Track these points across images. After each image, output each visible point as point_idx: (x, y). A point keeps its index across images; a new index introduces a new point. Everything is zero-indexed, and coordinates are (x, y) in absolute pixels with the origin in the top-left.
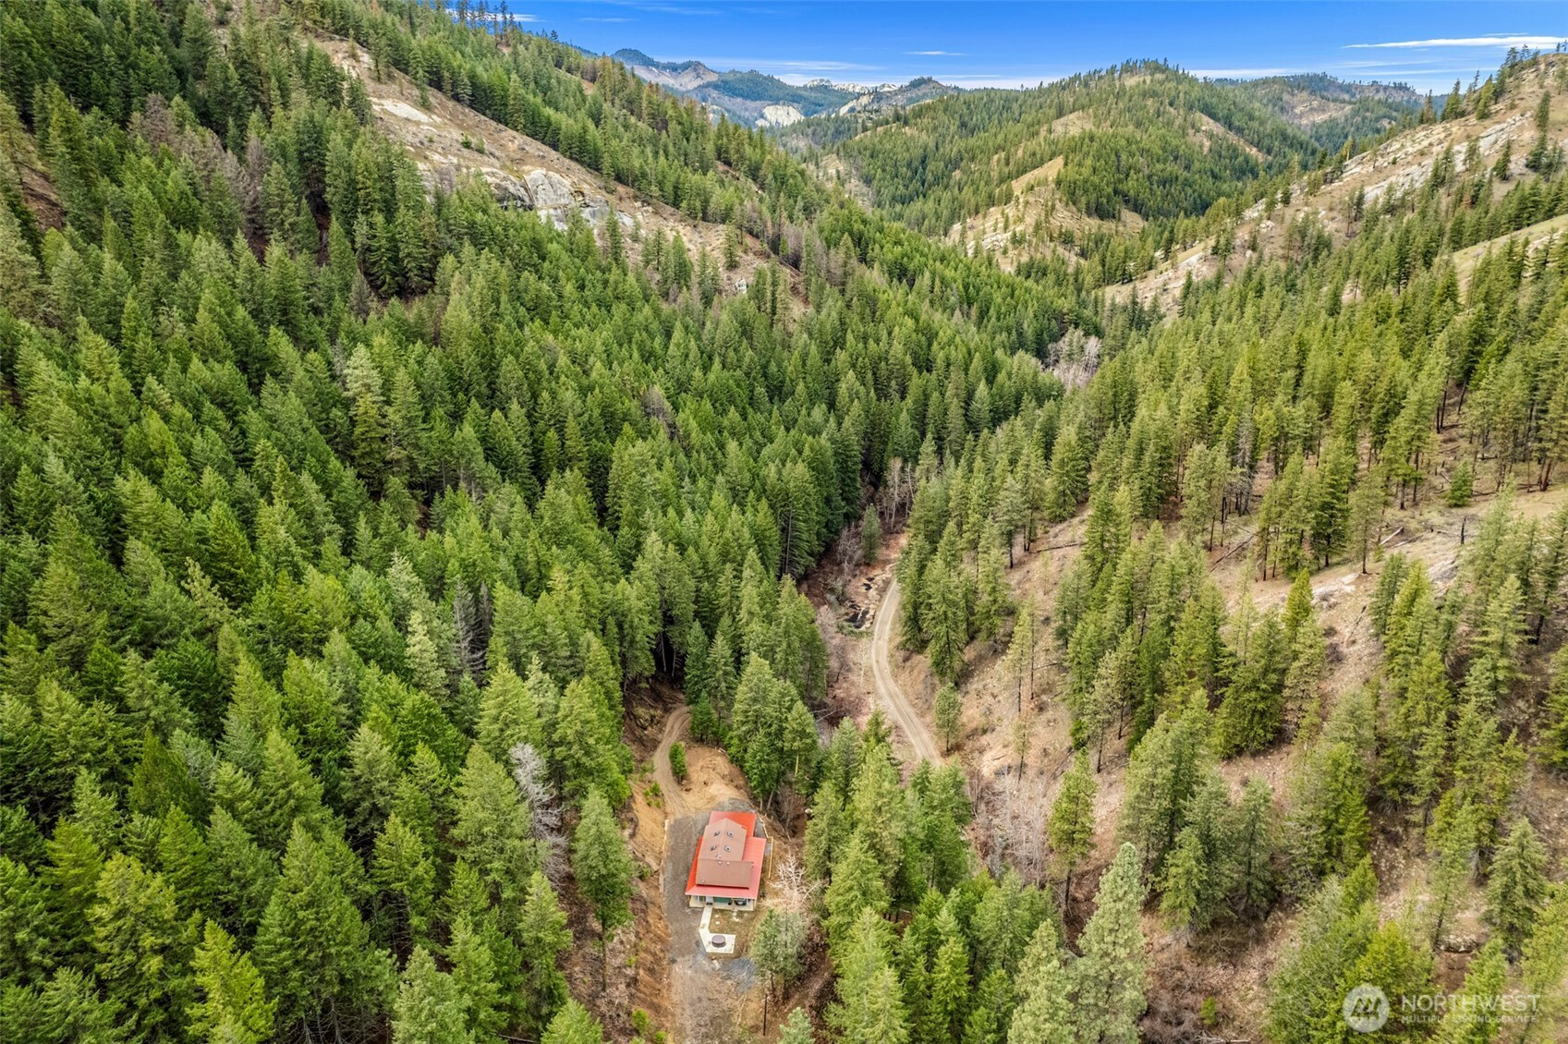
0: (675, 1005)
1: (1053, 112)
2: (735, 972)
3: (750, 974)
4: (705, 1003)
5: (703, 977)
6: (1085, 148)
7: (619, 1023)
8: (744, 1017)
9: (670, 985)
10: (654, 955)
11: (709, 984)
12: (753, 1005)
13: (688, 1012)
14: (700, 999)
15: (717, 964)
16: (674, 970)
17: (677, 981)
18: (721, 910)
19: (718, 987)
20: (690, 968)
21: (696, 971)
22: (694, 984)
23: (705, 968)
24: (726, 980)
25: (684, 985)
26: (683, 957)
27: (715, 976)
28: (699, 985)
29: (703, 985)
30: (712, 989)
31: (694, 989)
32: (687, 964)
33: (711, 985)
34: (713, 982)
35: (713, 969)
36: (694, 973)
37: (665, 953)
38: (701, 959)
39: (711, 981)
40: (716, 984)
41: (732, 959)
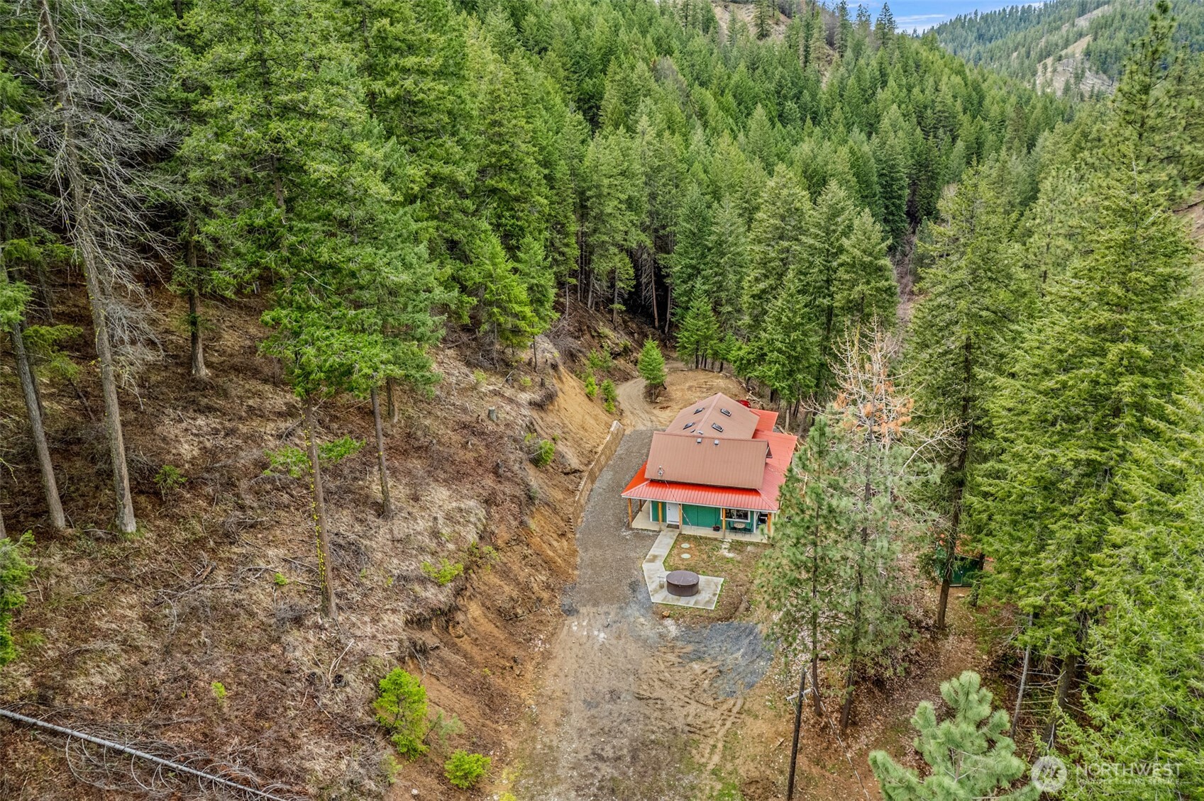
0: (545, 700)
1: (1075, 10)
2: (715, 647)
3: (755, 654)
4: (625, 706)
5: (633, 650)
6: (1116, 24)
7: (332, 702)
8: (730, 752)
9: (547, 656)
10: (526, 588)
11: (646, 664)
12: (759, 727)
13: (577, 719)
14: (614, 695)
15: (672, 628)
16: (566, 628)
17: (568, 652)
18: (695, 537)
19: (666, 674)
20: (606, 630)
21: (619, 637)
22: (609, 661)
23: (642, 633)
24: (692, 660)
25: (581, 661)
26: (594, 605)
27: (663, 649)
28: (620, 665)
29: (630, 666)
30: (651, 676)
31: (606, 670)
32: (602, 620)
33: (651, 667)
34: (655, 663)
35: (661, 635)
36: (614, 642)
37: (553, 590)
38: (637, 614)
39: (651, 660)
40: (662, 667)
41: (712, 620)
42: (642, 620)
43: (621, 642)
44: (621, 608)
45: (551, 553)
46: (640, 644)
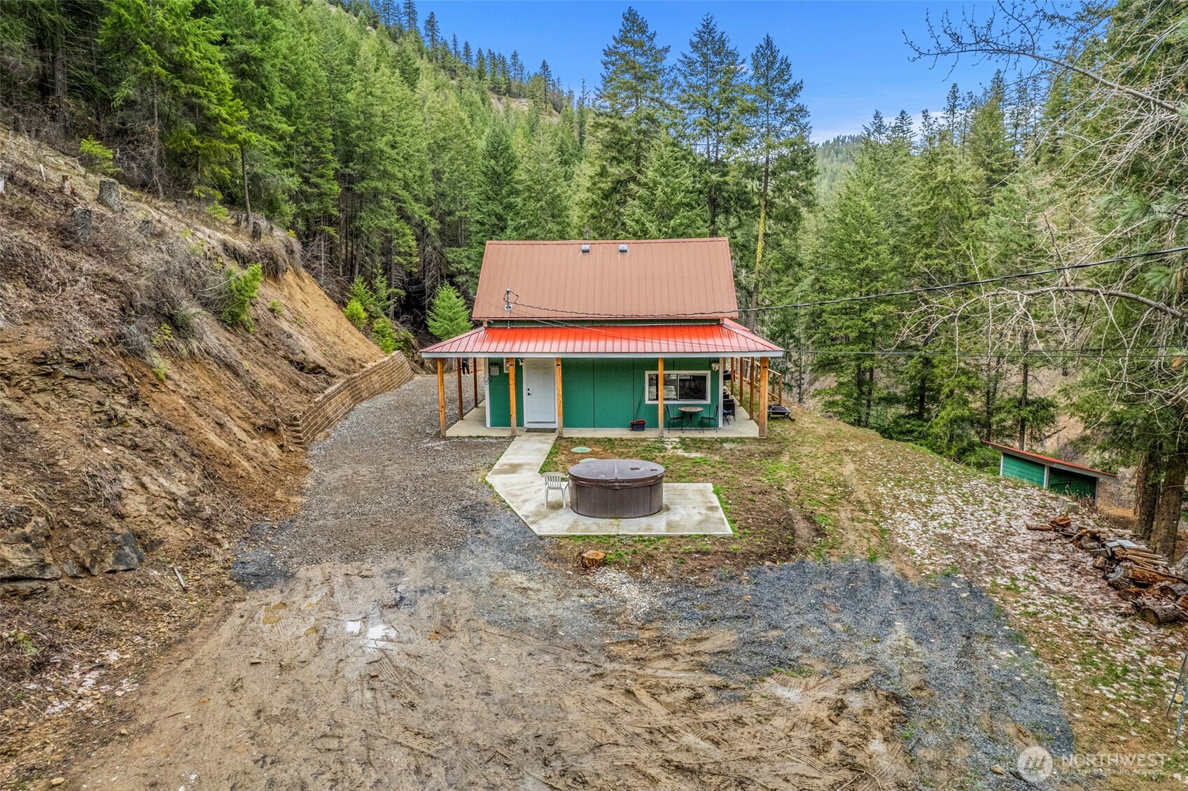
11: (584, 712)
16: (235, 621)
17: (216, 701)
18: (597, 441)
19: (690, 739)
20: (390, 614)
21: (445, 630)
22: (414, 718)
23: (531, 612)
24: (758, 675)
25: (277, 733)
26: (347, 559)
27: (629, 652)
28: (465, 726)
29: (514, 728)
30: (628, 755)
31: (399, 759)
32: (381, 589)
33: (611, 720)
34: (619, 700)
35: (599, 613)
36: (429, 647)
37: (208, 523)
38: (498, 567)
39: (598, 689)
40: (660, 716)
41: (744, 560)
42: (519, 579)
43: (454, 646)
44: (441, 558)
45: (220, 443)
46: (532, 644)
